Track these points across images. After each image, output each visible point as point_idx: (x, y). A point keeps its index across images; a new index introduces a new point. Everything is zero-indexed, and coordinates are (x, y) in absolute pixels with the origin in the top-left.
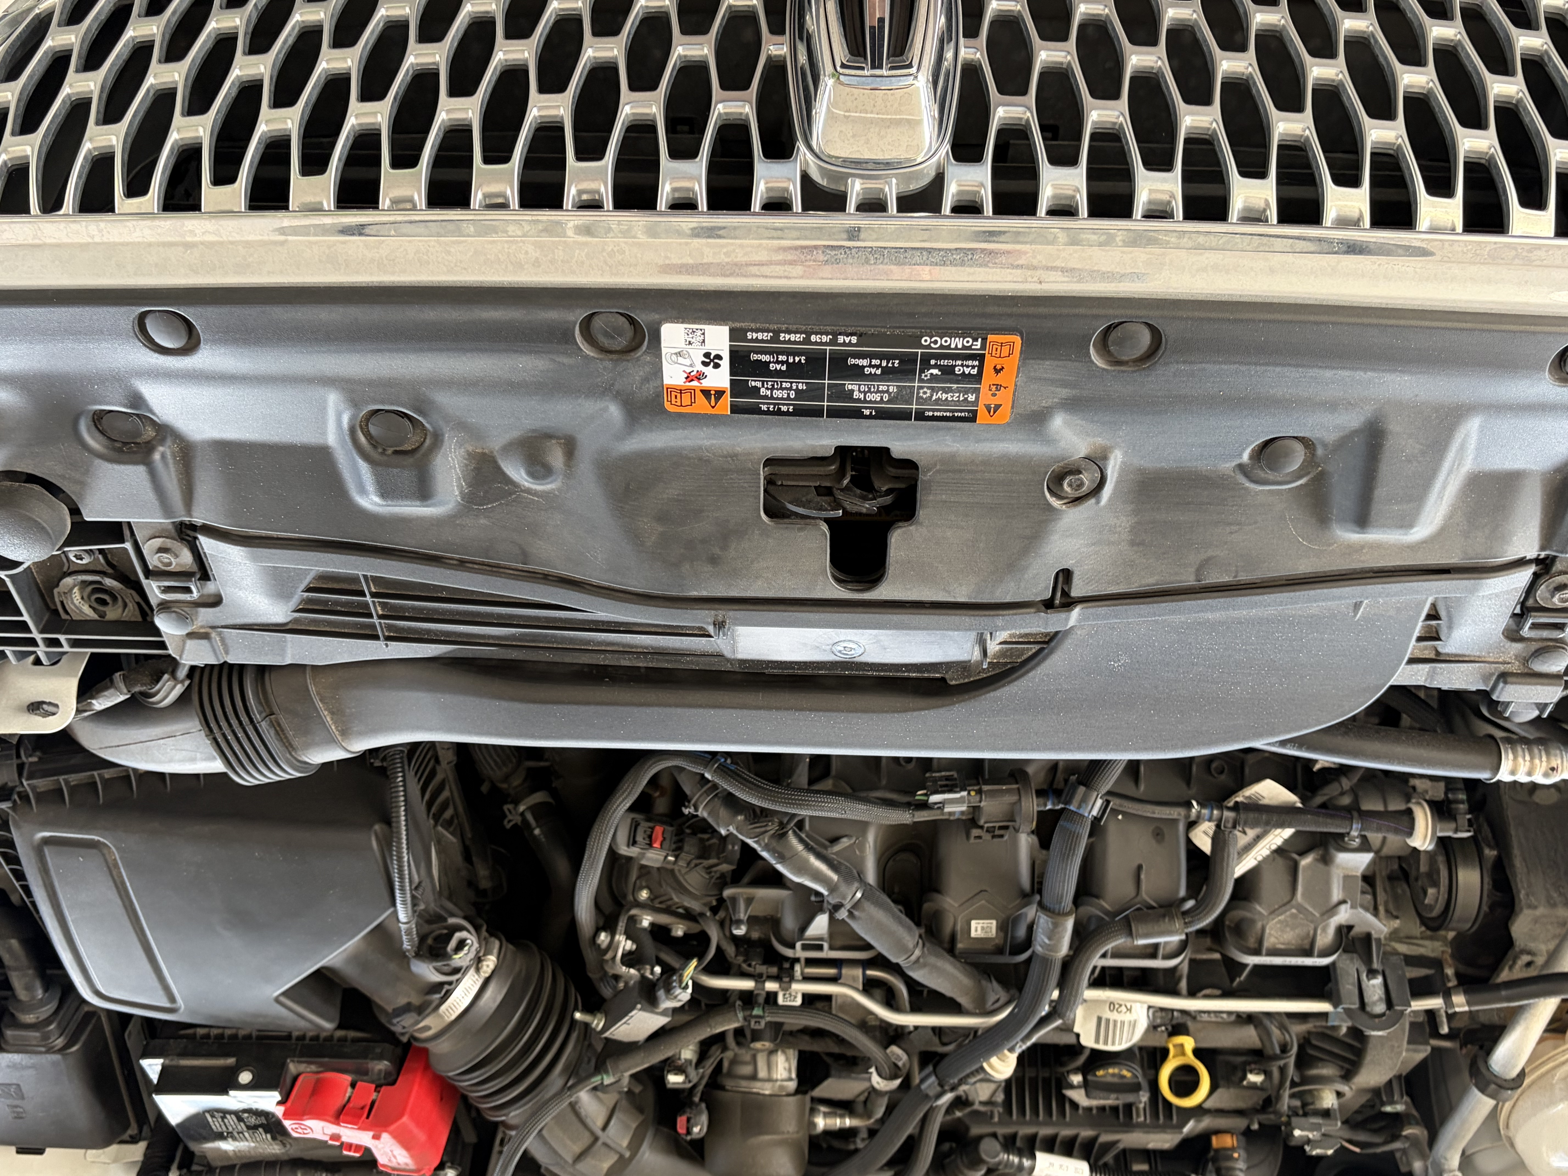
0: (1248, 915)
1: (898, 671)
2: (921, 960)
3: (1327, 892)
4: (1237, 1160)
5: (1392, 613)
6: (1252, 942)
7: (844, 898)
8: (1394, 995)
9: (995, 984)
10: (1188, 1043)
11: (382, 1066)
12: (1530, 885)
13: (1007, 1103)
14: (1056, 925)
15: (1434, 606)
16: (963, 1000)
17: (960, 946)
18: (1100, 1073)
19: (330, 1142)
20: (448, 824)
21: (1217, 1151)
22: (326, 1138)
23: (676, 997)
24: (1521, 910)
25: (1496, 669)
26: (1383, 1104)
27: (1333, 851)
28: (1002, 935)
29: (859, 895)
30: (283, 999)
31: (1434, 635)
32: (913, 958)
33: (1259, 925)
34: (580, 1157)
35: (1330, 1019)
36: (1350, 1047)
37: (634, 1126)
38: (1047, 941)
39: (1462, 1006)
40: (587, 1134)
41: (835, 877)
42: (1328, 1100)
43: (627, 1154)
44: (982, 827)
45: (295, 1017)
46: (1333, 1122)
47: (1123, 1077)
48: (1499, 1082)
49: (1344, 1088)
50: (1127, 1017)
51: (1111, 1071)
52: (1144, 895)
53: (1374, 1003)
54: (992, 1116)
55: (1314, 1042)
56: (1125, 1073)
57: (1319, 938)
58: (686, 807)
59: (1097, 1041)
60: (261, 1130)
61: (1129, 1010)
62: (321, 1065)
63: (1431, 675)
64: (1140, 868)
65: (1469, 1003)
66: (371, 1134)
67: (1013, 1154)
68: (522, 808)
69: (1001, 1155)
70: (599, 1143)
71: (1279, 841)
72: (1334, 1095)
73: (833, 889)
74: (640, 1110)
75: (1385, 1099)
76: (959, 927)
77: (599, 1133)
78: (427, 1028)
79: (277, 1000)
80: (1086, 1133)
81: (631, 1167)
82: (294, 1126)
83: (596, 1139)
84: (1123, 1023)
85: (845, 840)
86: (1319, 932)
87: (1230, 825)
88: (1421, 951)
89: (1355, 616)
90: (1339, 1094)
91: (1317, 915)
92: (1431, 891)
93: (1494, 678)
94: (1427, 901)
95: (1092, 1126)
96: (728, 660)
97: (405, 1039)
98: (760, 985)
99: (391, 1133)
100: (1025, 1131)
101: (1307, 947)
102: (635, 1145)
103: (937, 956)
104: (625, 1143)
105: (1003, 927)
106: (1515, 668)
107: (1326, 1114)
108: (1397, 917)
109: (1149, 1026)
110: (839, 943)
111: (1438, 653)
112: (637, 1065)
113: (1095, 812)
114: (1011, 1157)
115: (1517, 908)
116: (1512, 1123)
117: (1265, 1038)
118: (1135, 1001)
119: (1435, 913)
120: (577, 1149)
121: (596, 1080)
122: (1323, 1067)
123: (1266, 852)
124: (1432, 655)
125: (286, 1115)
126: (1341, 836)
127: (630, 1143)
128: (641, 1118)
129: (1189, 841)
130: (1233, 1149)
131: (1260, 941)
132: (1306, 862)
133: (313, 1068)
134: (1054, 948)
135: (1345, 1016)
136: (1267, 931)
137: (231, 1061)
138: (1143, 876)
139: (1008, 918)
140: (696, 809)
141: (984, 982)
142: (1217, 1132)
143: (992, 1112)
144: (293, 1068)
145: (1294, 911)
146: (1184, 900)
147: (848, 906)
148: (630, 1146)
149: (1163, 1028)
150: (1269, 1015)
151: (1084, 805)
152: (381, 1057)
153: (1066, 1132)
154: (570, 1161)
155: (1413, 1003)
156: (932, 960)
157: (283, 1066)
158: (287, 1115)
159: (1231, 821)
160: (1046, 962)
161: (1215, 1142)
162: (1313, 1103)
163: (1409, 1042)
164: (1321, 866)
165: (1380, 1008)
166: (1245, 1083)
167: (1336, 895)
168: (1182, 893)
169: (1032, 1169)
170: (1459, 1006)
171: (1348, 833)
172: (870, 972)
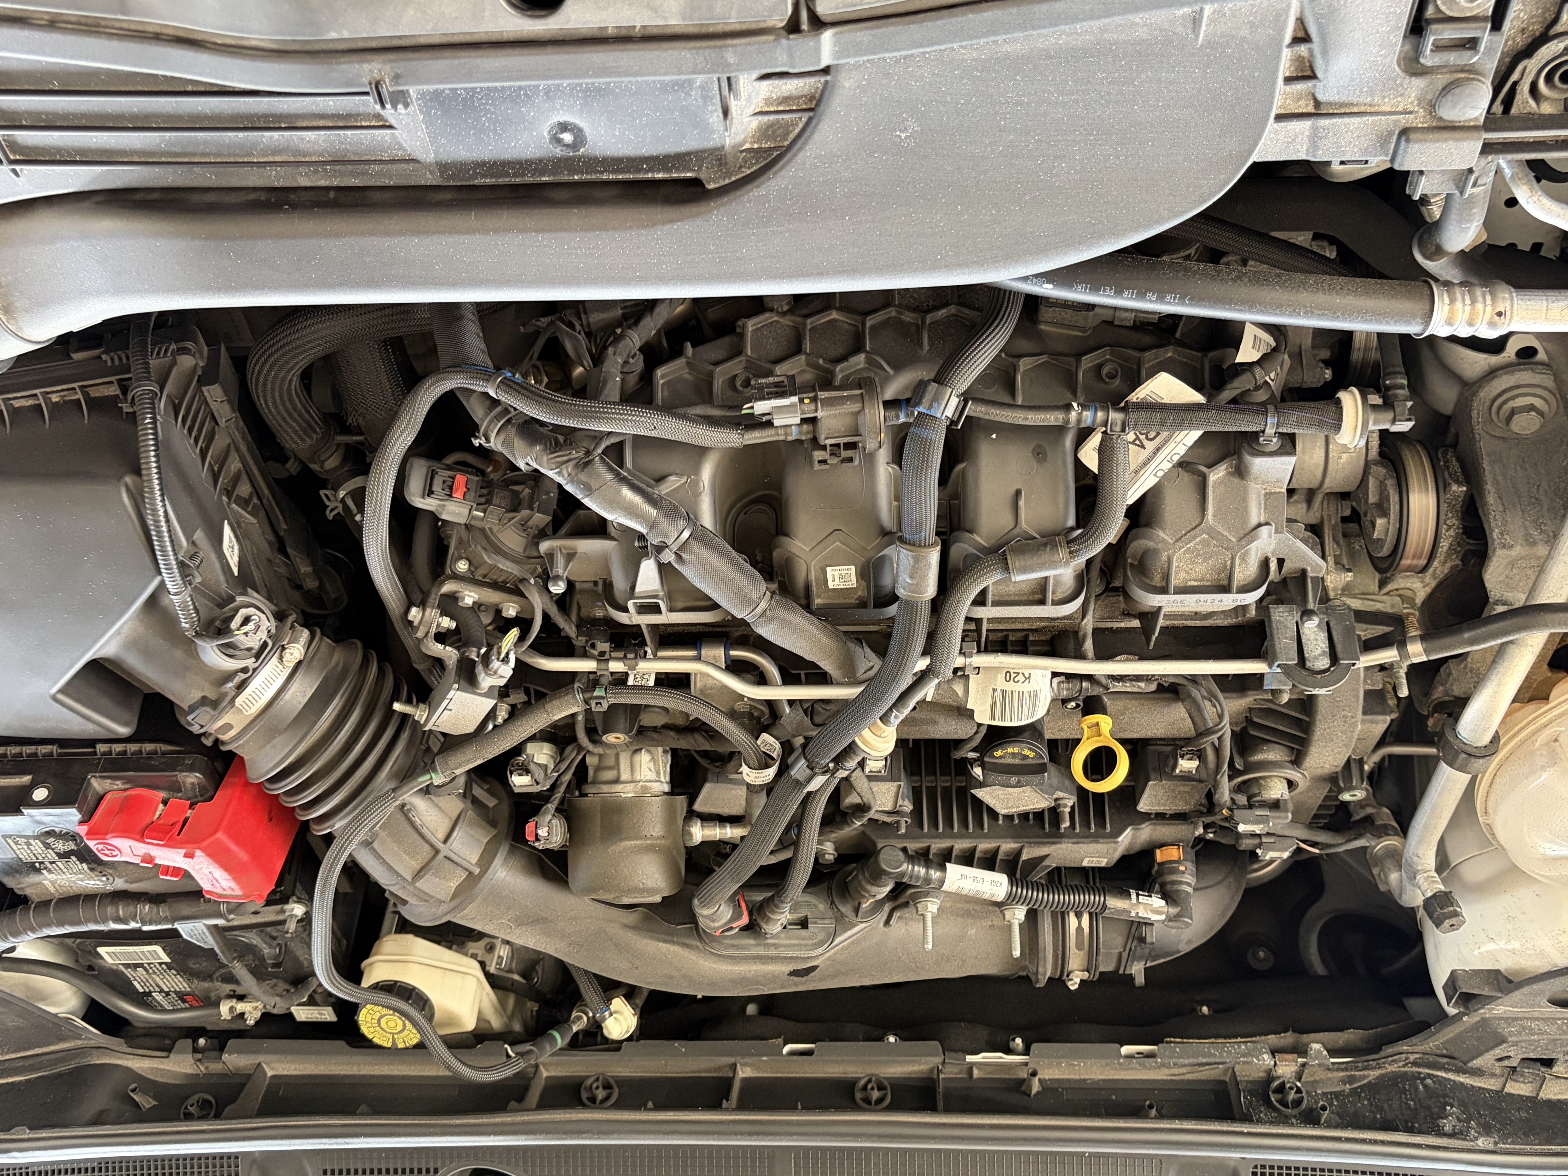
0: (1151, 544)
1: (639, 170)
2: (768, 613)
3: (1244, 513)
4: (1183, 872)
5: (1244, 32)
6: (1157, 580)
7: (666, 536)
8: (1339, 648)
9: (868, 650)
10: (1105, 722)
11: (192, 779)
12: (1505, 523)
13: (917, 812)
14: (917, 560)
15: (1301, 21)
16: (827, 665)
17: (818, 601)
18: (998, 753)
19: (142, 864)
20: (244, 503)
21: (1161, 864)
22: (137, 860)
23: (495, 673)
24: (1495, 550)
25: (1395, 122)
26: (1341, 791)
27: (1248, 458)
28: (864, 583)
29: (686, 534)
30: (60, 697)
31: (1309, 73)
32: (759, 610)
33: (1164, 557)
34: (419, 874)
35: (1266, 682)
36: (1298, 723)
37: (486, 841)
38: (908, 580)
39: (1420, 655)
40: (427, 848)
41: (654, 512)
42: (1276, 790)
43: (477, 871)
44: (824, 448)
45: (80, 719)
46: (1282, 814)
47: (1025, 757)
48: (1469, 750)
49: (1293, 774)
50: (1026, 687)
51: (1010, 750)
52: (1023, 524)
53: (1316, 658)
54: (898, 828)
55: (1256, 720)
56: (1026, 752)
57: (1237, 569)
58: (476, 437)
59: (993, 717)
60: (73, 858)
61: (1028, 678)
62: (127, 780)
63: (1314, 139)
64: (1018, 493)
65: (1427, 652)
66: (183, 851)
67: (919, 865)
68: (342, 494)
69: (905, 866)
70: (440, 856)
71: (1182, 450)
72: (1286, 786)
73: (652, 526)
74: (493, 823)
75: (1342, 785)
76: (813, 576)
77: (440, 845)
78: (228, 727)
79: (54, 698)
80: (1007, 846)
81: (480, 885)
82: (101, 847)
83: (437, 852)
84: (1021, 694)
85: (673, 478)
86: (1237, 562)
87: (1118, 428)
88: (1379, 606)
89: (1197, 36)
90: (1291, 784)
91: (1234, 540)
92: (1380, 522)
93: (1395, 137)
94: (1375, 536)
95: (1015, 837)
96: (427, 166)
97: (208, 742)
98: (603, 666)
99: (203, 850)
100: (937, 845)
101: (1225, 583)
102: (486, 861)
103: (786, 608)
104: (474, 859)
105: (862, 574)
106: (1419, 119)
107: (1275, 805)
108: (1349, 570)
109: (1053, 700)
110: (680, 605)
111: (1317, 104)
112: (469, 761)
113: (949, 412)
114: (916, 868)
115: (1490, 552)
116: (1490, 805)
117: (1195, 714)
118: (1033, 667)
119: (1385, 551)
120: (416, 865)
121: (424, 780)
122: (1268, 751)
123: (1167, 466)
124: (1311, 109)
125: (89, 834)
126: (1255, 435)
127: (479, 860)
128: (494, 832)
129: (1078, 463)
130: (1178, 862)
131: (1167, 577)
132: (1217, 475)
133: (119, 784)
134: (918, 588)
135: (1283, 677)
136: (1175, 564)
137: (27, 779)
138: (1022, 503)
139: (868, 562)
140: (488, 440)
141: (851, 646)
142: (1162, 845)
143: (898, 822)
144: (97, 784)
145: (1205, 536)
146: (1072, 529)
147: (675, 547)
148: (479, 863)
149: (1073, 704)
150: (1194, 679)
151: (935, 405)
152: (191, 769)
153: (984, 846)
154: (409, 878)
155: (1362, 659)
156: (782, 613)
157: (83, 781)
158: (91, 834)
159: (1119, 423)
160: (910, 606)
161: (1160, 856)
162: (1259, 794)
163: (1365, 713)
164: (1236, 480)
165: (1324, 663)
166: (1177, 771)
167: (1255, 515)
168: (1071, 522)
169: (942, 882)
170: (1415, 656)
171: (1263, 432)
172: (734, 653)
